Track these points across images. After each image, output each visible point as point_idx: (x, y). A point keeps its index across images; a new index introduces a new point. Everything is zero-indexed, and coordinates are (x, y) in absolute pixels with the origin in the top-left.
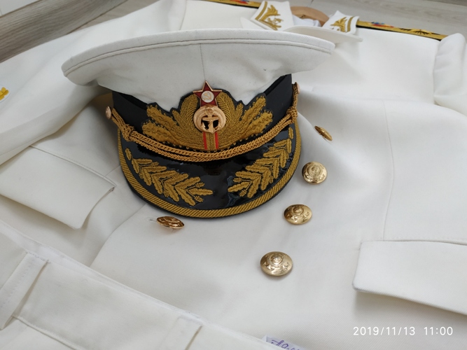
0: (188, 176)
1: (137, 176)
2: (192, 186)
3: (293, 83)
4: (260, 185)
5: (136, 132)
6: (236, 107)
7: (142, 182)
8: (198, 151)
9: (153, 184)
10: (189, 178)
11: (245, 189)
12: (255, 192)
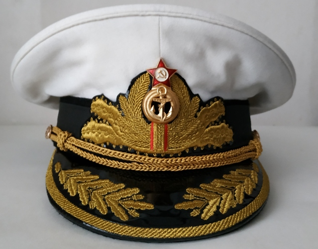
0: (124, 186)
1: (60, 187)
2: (128, 197)
3: (253, 130)
4: (218, 207)
5: (73, 138)
6: (191, 99)
7: (65, 193)
8: (142, 154)
9: (77, 195)
10: (125, 188)
11: (198, 208)
12: (211, 214)
